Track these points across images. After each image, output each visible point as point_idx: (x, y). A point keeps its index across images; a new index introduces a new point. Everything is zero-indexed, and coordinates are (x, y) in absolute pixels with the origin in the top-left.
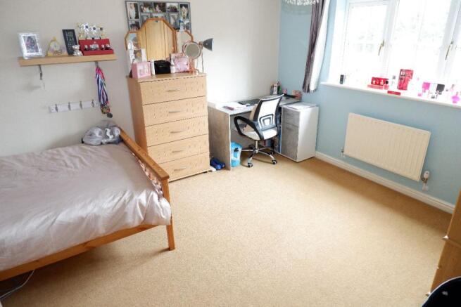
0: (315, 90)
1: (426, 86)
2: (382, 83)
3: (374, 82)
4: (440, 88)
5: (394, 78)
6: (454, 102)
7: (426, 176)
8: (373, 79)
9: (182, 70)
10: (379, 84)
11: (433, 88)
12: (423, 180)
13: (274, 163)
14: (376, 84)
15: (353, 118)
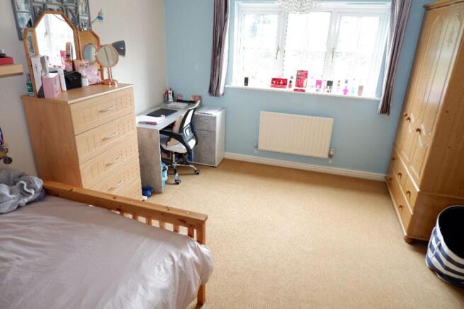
0: (223, 94)
1: (319, 83)
2: (281, 83)
3: (274, 82)
4: (330, 83)
5: (292, 78)
6: (345, 94)
7: (332, 153)
8: (274, 79)
9: (95, 82)
10: (279, 84)
11: (324, 84)
12: (330, 156)
13: (198, 174)
14: (276, 83)
15: (264, 116)
